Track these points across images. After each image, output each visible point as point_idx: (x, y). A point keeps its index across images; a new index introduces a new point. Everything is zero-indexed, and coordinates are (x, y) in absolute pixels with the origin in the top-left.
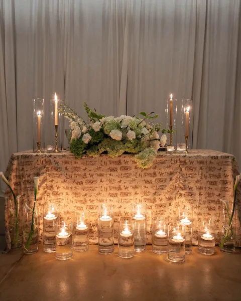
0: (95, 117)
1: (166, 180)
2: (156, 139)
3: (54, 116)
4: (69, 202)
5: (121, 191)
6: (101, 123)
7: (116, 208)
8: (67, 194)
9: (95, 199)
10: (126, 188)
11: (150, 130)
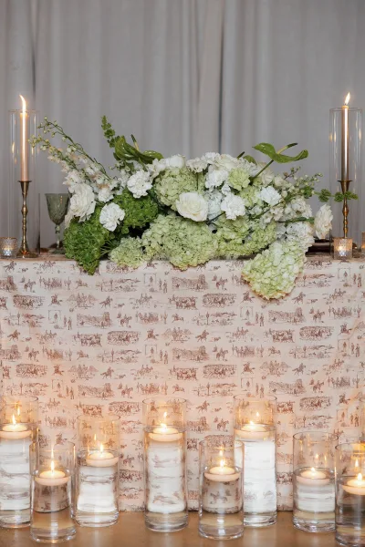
0: (132, 157)
1: (329, 331)
2: (303, 220)
3: (19, 156)
4: (64, 393)
5: (205, 363)
6: (152, 173)
7: (193, 409)
8: (57, 371)
9: (133, 384)
10: (221, 354)
11: (285, 194)
